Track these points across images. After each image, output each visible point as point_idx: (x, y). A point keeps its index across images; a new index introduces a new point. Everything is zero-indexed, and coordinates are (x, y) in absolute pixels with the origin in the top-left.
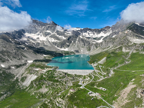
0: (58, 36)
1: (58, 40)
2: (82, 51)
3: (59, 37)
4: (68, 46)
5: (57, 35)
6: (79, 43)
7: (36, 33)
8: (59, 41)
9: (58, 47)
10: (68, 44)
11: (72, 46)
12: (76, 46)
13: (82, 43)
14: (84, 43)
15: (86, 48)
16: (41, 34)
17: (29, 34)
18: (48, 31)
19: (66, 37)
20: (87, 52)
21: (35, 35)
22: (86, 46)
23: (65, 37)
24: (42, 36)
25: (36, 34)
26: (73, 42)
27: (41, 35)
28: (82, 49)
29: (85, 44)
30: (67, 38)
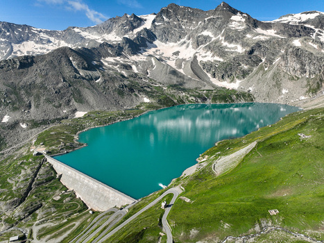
0: (225, 44)
1: (221, 56)
2: (284, 91)
3: (226, 47)
4: (244, 74)
5: (223, 42)
6: (283, 63)
7: (179, 40)
8: (221, 60)
9: (214, 76)
10: (246, 67)
11: (257, 73)
12: (270, 75)
13: (294, 64)
14: (303, 65)
15: (305, 83)
16: (190, 41)
17: (163, 44)
18: (205, 33)
19: (247, 45)
20: (303, 98)
21: (176, 44)
22: (308, 73)
23: (243, 45)
24: (191, 46)
25: (179, 42)
26: (264, 60)
27: (189, 44)
28: (290, 84)
29: (307, 67)
30: (248, 49)
